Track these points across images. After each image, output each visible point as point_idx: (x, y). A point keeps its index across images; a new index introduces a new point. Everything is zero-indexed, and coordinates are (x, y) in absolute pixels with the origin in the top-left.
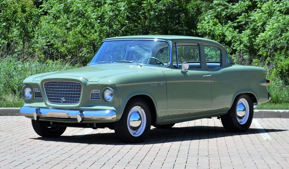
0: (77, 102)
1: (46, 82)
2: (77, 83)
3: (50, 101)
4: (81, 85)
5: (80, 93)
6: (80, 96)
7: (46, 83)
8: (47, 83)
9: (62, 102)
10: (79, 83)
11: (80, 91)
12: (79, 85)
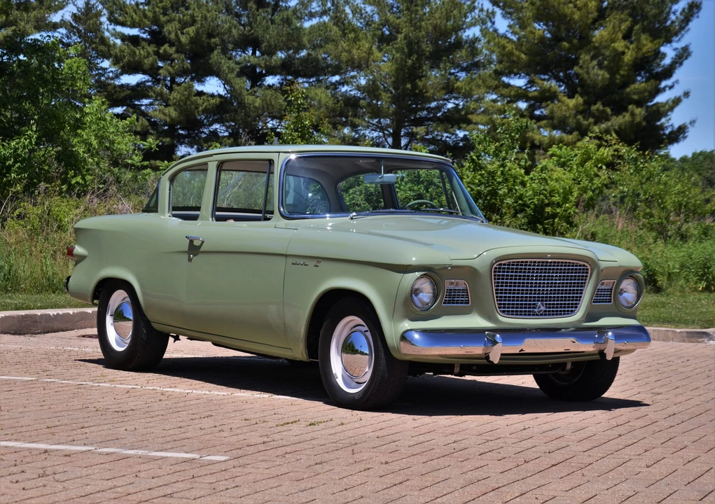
0: (572, 311)
1: (503, 262)
2: (580, 266)
3: (504, 312)
4: (587, 269)
5: (581, 290)
6: (580, 297)
7: (500, 264)
8: (504, 265)
9: (539, 312)
10: (584, 266)
11: (583, 285)
12: (583, 269)
